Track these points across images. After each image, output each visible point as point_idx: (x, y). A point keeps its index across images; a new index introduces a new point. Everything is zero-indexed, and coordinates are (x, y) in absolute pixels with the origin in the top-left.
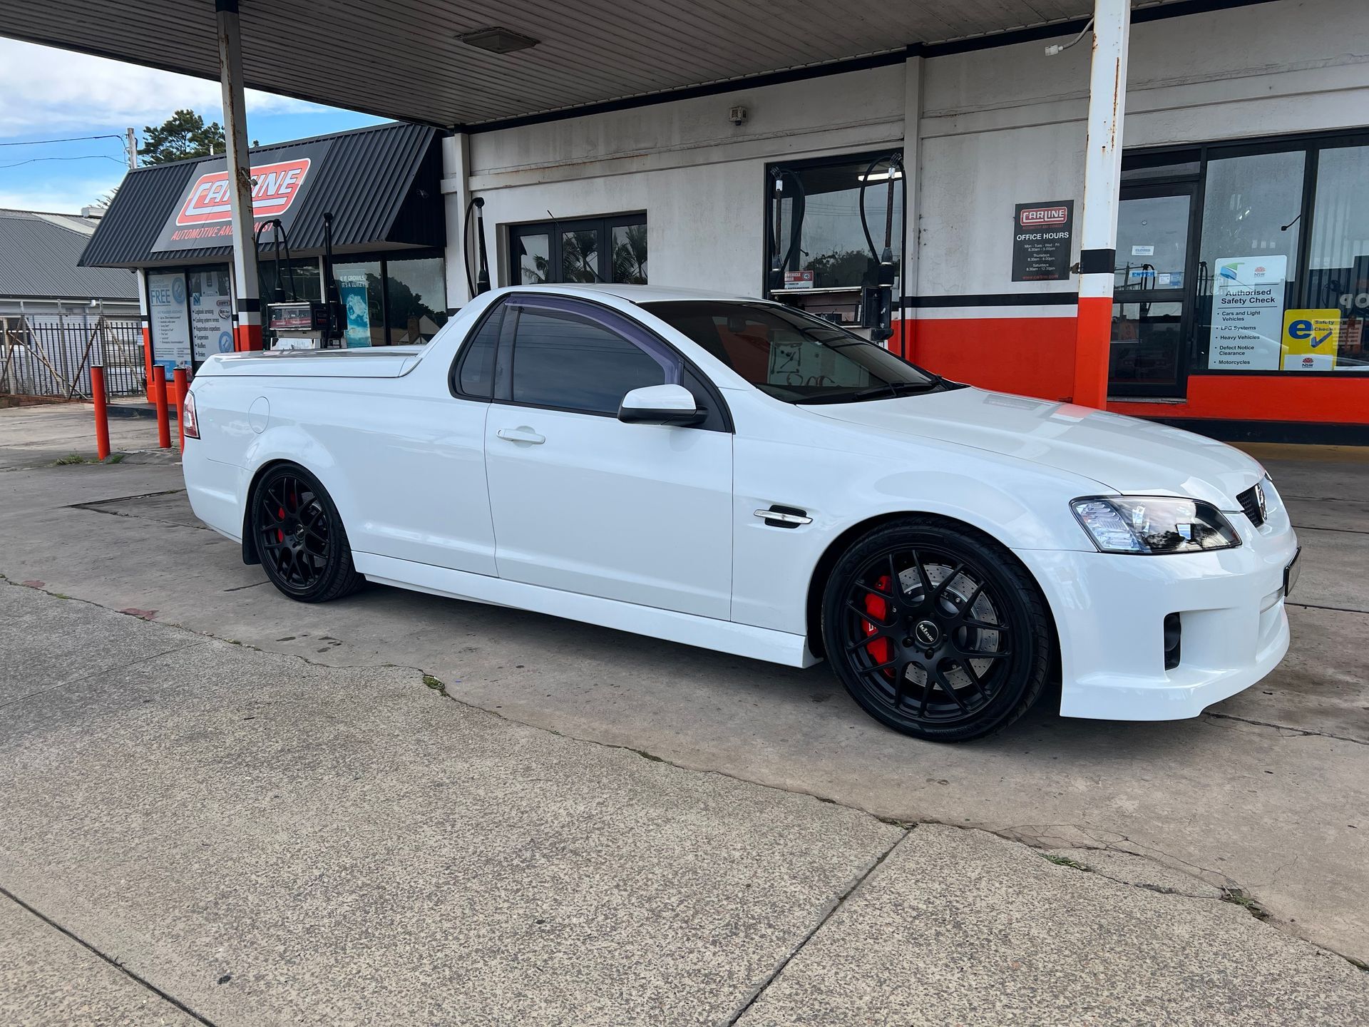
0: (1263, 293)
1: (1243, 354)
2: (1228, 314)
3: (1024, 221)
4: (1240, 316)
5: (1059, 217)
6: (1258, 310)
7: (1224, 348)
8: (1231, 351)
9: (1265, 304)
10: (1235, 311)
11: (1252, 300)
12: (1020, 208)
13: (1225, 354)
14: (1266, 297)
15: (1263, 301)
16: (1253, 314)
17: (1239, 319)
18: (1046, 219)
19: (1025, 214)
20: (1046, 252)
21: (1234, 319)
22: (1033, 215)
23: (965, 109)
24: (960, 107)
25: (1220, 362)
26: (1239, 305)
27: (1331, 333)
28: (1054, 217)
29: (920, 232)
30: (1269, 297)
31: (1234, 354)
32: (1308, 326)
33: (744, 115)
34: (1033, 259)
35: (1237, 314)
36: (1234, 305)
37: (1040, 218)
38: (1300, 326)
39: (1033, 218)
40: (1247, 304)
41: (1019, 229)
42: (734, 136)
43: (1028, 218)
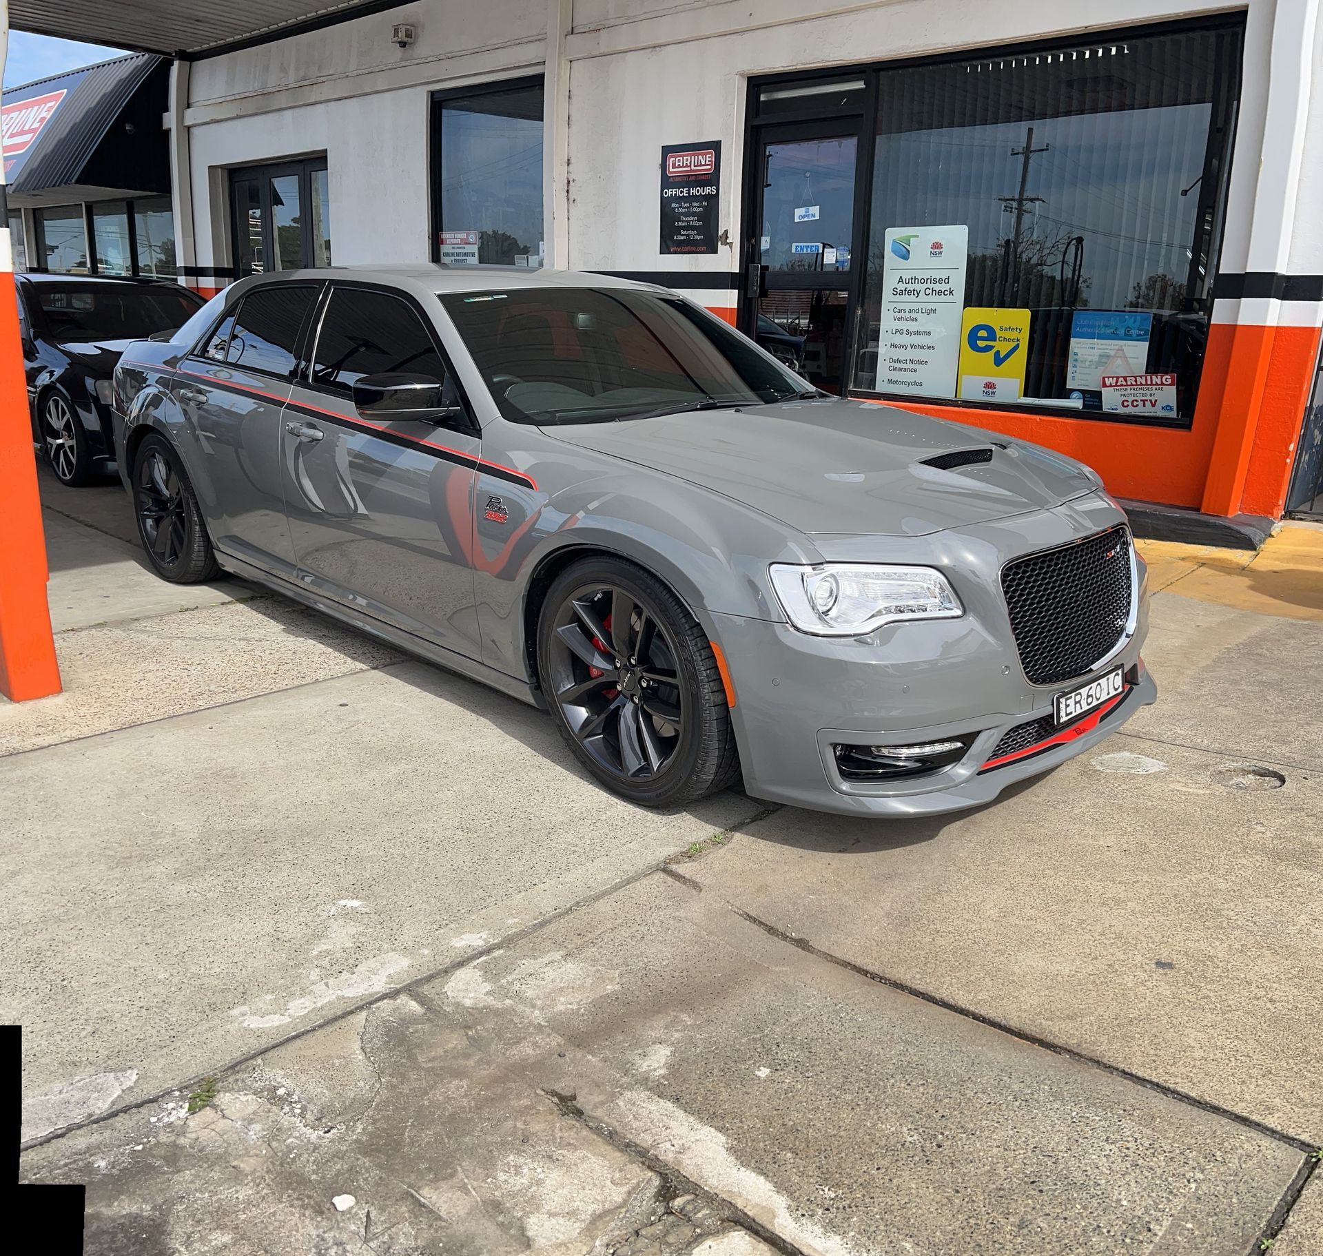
0: (940, 281)
1: (915, 370)
2: (900, 311)
3: (671, 170)
4: (913, 315)
5: (706, 165)
6: (933, 306)
7: (894, 361)
8: (901, 366)
9: (942, 298)
10: (908, 307)
11: (927, 292)
12: (667, 151)
13: (895, 369)
14: (943, 287)
15: (939, 293)
16: (929, 312)
17: (912, 319)
18: (693, 168)
19: (672, 159)
20: (694, 214)
21: (905, 319)
22: (679, 161)
23: (612, 23)
24: (608, 19)
25: (890, 381)
26: (912, 298)
27: (1017, 346)
28: (701, 165)
29: (569, 182)
30: (947, 287)
31: (906, 370)
32: (992, 335)
33: (408, 35)
34: (681, 224)
35: (910, 311)
36: (906, 298)
37: (687, 166)
38: (983, 333)
39: (679, 167)
40: (922, 297)
41: (666, 182)
42: (402, 60)
43: (674, 166)
